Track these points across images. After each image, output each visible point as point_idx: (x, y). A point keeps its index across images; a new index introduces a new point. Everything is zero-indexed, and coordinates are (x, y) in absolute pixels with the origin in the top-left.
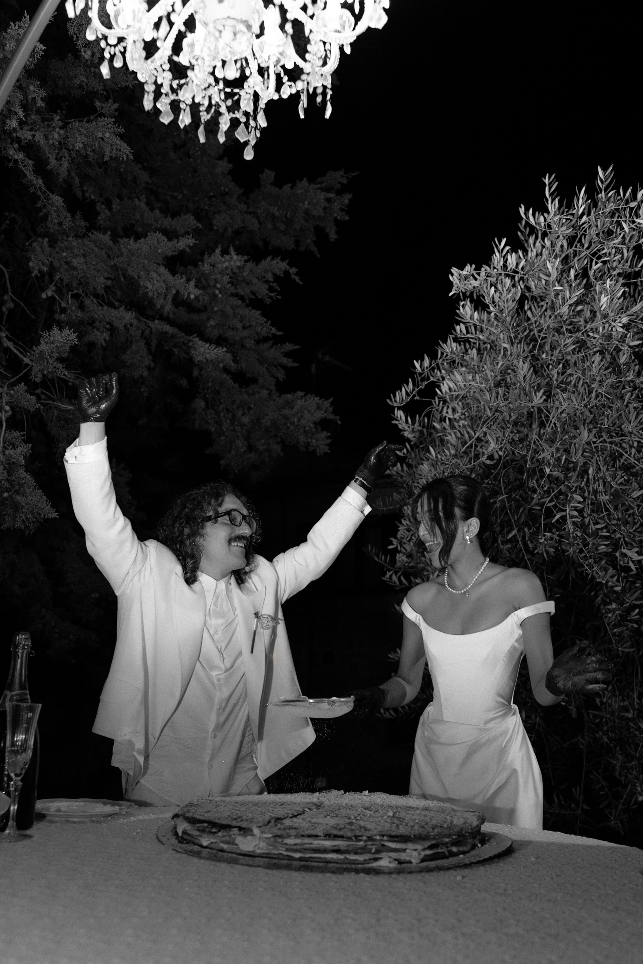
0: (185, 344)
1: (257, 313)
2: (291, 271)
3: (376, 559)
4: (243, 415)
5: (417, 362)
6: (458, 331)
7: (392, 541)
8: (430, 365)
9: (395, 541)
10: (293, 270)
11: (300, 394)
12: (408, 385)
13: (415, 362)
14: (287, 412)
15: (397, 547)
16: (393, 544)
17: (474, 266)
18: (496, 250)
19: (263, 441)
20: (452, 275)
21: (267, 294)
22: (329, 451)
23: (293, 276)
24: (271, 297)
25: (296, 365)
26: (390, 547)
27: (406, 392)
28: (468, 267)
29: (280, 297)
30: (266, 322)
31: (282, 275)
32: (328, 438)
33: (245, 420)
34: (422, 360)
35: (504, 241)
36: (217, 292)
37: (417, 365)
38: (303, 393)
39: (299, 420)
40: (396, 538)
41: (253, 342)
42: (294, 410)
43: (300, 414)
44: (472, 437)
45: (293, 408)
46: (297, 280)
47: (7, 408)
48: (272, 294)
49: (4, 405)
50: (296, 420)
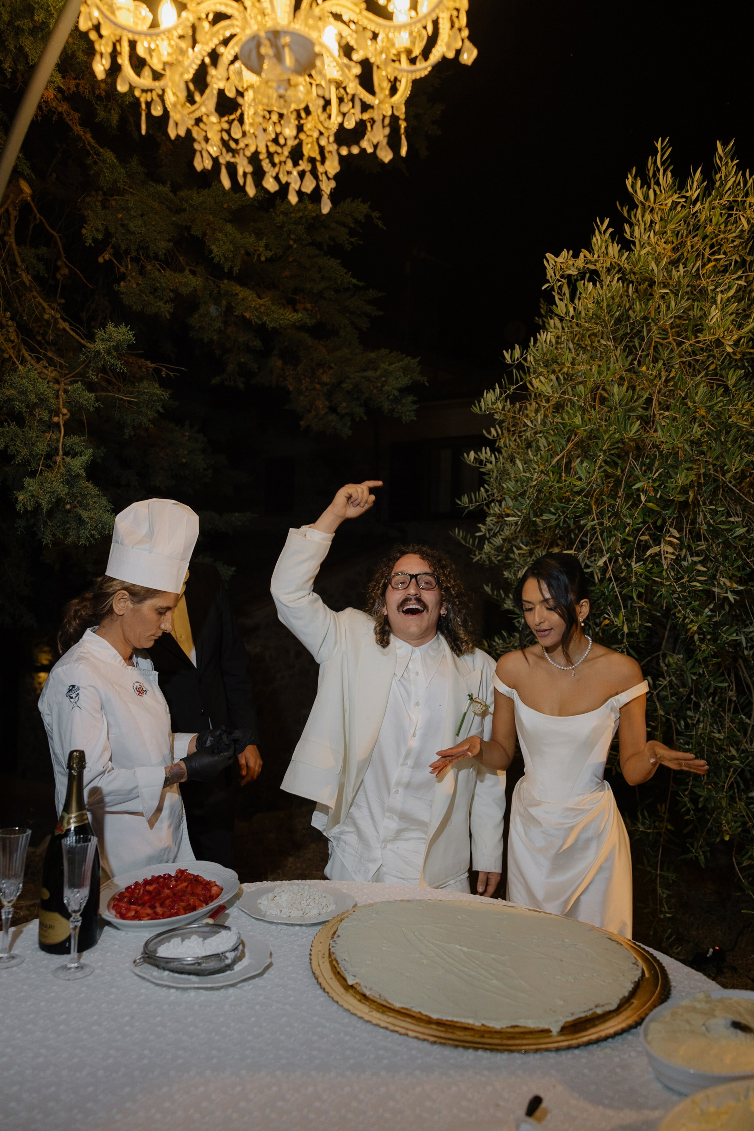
0: (256, 310)
1: (334, 263)
2: (373, 215)
3: (464, 543)
4: (323, 373)
5: (507, 352)
6: (552, 326)
7: (480, 528)
8: (522, 355)
9: (483, 528)
10: (375, 214)
11: (384, 351)
12: (494, 391)
13: (504, 352)
15: (485, 534)
16: (481, 531)
17: (571, 252)
18: (597, 232)
19: (344, 404)
20: (548, 261)
21: (348, 240)
22: (415, 419)
23: (375, 220)
24: (352, 243)
25: (381, 313)
26: (478, 534)
28: (565, 253)
29: (362, 243)
30: (346, 273)
31: (363, 220)
32: (414, 402)
33: (325, 379)
34: (513, 348)
35: (607, 221)
36: (291, 243)
37: (507, 356)
38: (388, 351)
39: (383, 386)
40: (484, 524)
41: (332, 293)
42: (378, 373)
43: (383, 379)
44: (563, 449)
45: (376, 370)
46: (380, 224)
47: (65, 411)
48: (353, 240)
49: (61, 407)
50: (379, 385)
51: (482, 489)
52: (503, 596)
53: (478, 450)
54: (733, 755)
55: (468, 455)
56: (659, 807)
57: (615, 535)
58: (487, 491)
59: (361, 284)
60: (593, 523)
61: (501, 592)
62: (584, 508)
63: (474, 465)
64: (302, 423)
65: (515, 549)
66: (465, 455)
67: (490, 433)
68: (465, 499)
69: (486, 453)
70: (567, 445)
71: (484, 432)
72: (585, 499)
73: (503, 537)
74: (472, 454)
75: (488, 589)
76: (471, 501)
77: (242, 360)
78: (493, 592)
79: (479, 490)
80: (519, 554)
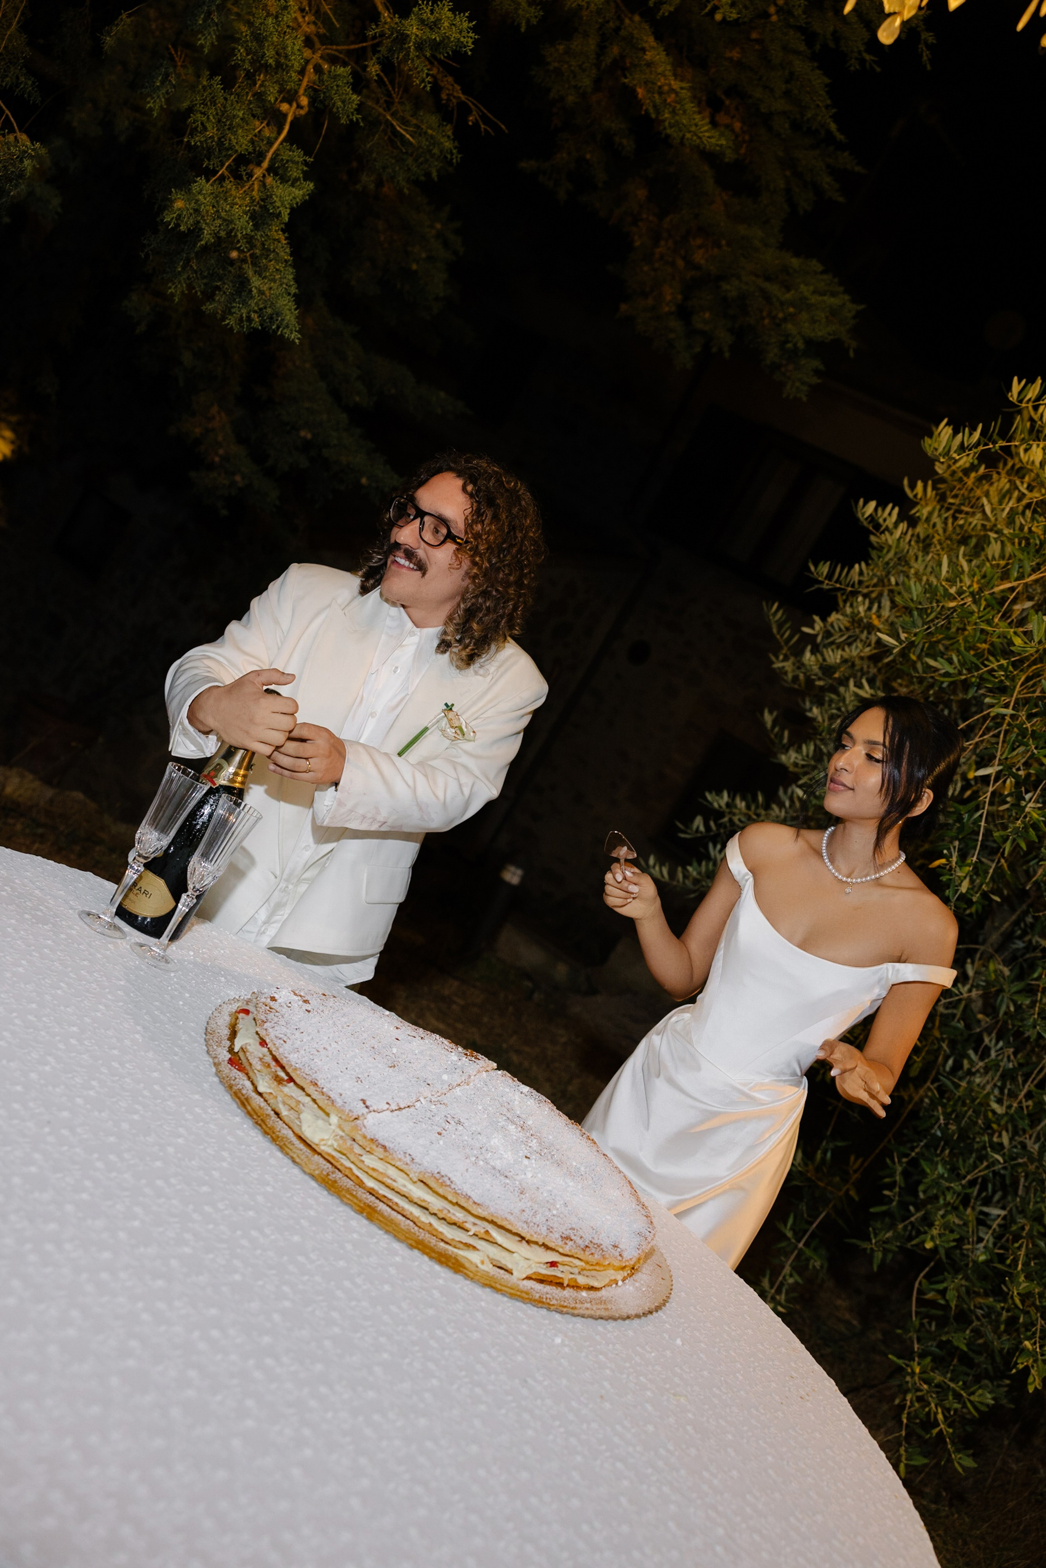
0: (661, 93)
1: (819, 80)
2: (924, 35)
3: (775, 631)
4: (700, 247)
5: (1019, 382)
7: (814, 621)
8: (1037, 399)
9: (819, 624)
11: (815, 265)
12: (971, 433)
13: (1016, 379)
14: (774, 289)
15: (816, 636)
16: (813, 628)
19: (707, 315)
21: (860, 52)
22: (805, 399)
23: (922, 46)
24: (862, 61)
25: (841, 199)
26: (804, 629)
27: (962, 443)
29: (878, 69)
30: (827, 107)
32: (817, 372)
33: (700, 258)
34: (1031, 381)
36: (772, 10)
37: (1016, 387)
38: (819, 268)
39: (785, 320)
40: (824, 619)
41: (787, 126)
42: (788, 296)
43: (791, 310)
44: (1021, 577)
45: (788, 289)
46: (926, 55)
47: (304, 101)
48: (867, 57)
49: (301, 91)
50: (781, 315)
51: (857, 566)
52: (785, 741)
53: (882, 504)
54: (1001, 1145)
55: (865, 503)
56: (852, 1158)
57: (1027, 745)
58: (861, 573)
59: (839, 136)
60: (1004, 711)
61: (786, 734)
62: (1002, 681)
63: (865, 524)
64: (623, 307)
65: (851, 683)
66: (861, 501)
67: (913, 487)
68: (825, 569)
69: (890, 515)
70: (1030, 575)
71: (906, 482)
72: (1011, 668)
73: (846, 655)
74: (873, 504)
75: (768, 718)
76: (830, 576)
77: (588, 156)
78: (773, 727)
79: (851, 567)
80: (856, 695)
